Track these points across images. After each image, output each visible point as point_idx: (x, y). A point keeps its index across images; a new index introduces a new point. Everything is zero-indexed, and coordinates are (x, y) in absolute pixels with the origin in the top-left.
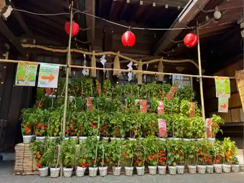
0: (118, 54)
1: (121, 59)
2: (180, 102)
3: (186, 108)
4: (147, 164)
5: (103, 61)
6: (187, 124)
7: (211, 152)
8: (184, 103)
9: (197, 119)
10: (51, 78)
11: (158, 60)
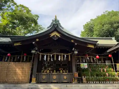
0: (91, 57)
1: (92, 58)
2: (109, 69)
3: (111, 70)
4: (106, 81)
5: (88, 59)
6: (112, 74)
7: (118, 79)
8: (110, 69)
9: (114, 73)
10: (86, 66)
11: (101, 57)
